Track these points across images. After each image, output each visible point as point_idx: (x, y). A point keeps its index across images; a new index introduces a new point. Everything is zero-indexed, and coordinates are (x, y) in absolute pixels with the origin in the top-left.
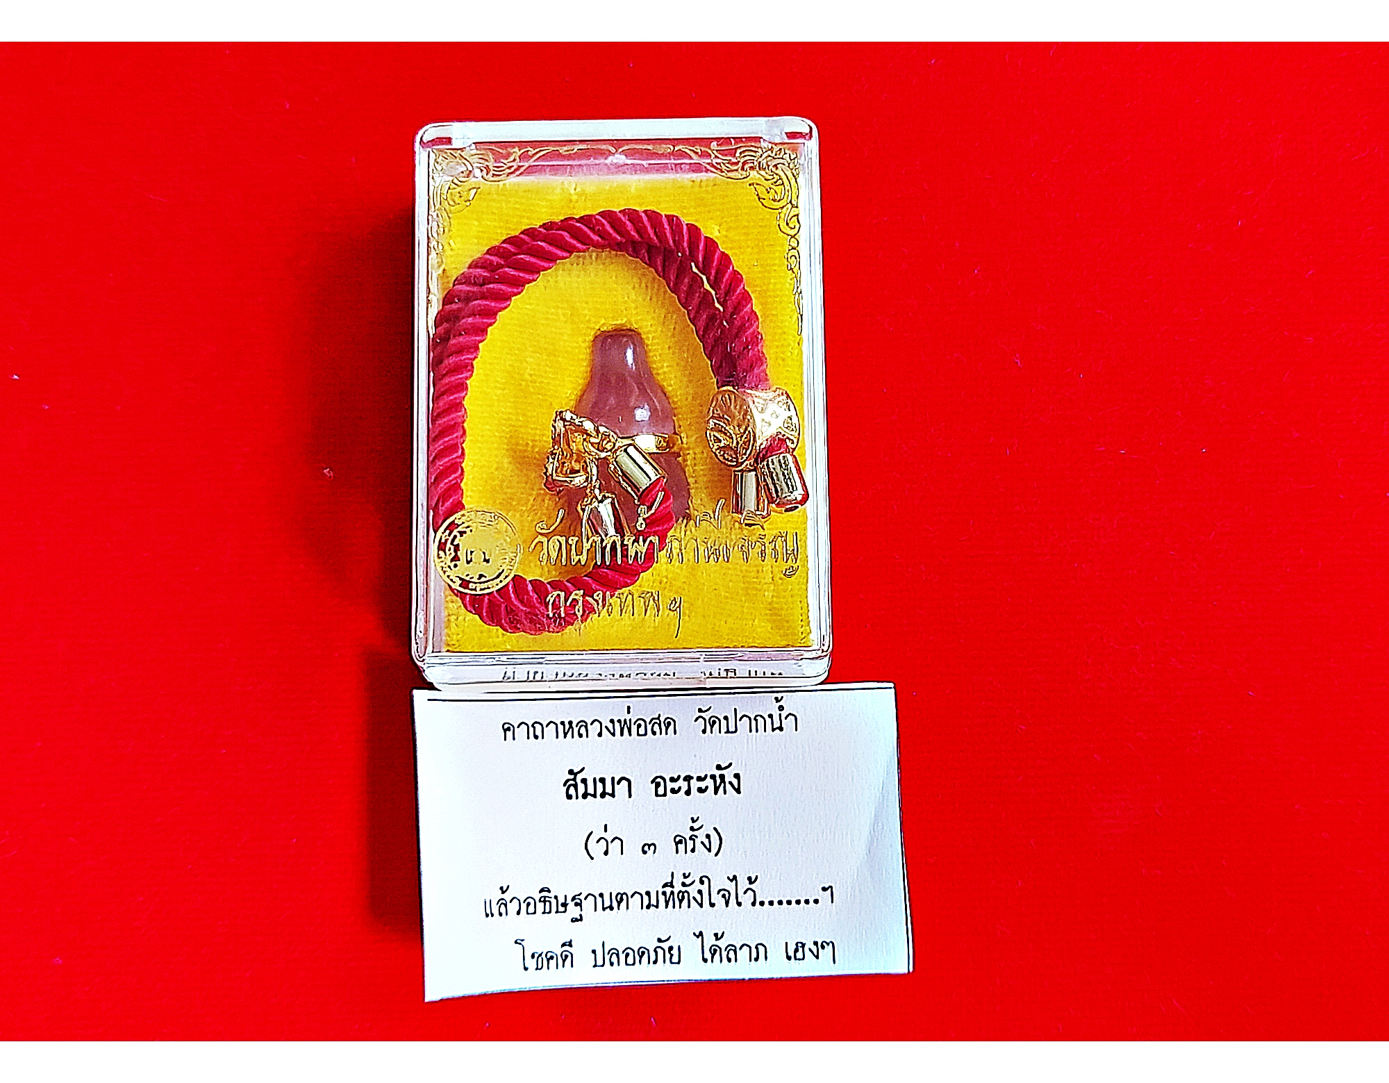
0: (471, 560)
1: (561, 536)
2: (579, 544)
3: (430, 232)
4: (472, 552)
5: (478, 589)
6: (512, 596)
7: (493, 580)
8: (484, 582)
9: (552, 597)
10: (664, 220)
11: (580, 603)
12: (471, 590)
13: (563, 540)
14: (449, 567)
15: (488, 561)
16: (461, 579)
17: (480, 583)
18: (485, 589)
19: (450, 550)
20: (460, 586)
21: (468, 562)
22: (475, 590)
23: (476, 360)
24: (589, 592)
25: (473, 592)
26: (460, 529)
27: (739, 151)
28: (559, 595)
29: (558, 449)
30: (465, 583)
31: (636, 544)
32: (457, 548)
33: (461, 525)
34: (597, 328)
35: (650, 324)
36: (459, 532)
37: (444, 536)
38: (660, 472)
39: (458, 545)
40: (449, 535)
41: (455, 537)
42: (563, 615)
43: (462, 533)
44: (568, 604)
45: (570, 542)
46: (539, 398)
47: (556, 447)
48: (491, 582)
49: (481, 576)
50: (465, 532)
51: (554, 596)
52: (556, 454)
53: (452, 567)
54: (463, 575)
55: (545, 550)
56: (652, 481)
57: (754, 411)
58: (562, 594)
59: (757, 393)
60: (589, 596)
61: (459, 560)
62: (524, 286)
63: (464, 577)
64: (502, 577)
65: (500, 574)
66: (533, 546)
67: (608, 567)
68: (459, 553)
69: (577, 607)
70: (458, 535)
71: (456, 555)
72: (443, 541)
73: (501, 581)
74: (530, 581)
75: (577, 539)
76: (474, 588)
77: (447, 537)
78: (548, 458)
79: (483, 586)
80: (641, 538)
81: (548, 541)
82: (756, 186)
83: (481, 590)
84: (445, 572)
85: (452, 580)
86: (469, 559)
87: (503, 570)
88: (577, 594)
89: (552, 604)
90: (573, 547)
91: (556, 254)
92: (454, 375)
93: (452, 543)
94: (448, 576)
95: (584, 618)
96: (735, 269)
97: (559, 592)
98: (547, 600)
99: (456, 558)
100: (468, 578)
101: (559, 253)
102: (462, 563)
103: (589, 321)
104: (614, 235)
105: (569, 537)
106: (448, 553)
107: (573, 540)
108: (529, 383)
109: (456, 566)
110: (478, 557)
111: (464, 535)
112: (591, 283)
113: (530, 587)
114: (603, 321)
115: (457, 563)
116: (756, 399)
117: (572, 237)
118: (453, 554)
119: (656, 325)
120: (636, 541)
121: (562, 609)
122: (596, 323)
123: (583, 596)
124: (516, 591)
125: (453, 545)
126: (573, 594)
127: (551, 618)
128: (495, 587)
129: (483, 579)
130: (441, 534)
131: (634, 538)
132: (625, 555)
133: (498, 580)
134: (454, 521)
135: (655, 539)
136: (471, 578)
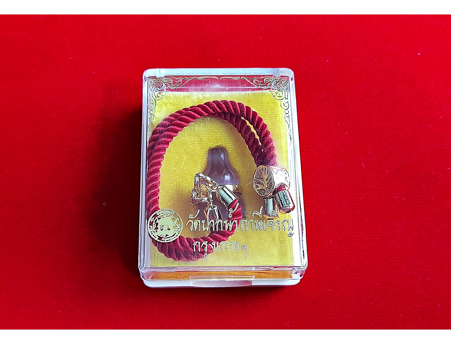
0: (163, 229)
1: (199, 220)
2: (206, 223)
3: (148, 107)
4: (163, 226)
5: (165, 240)
6: (179, 243)
7: (171, 237)
8: (168, 238)
9: (195, 244)
10: (237, 104)
11: (206, 246)
12: (163, 241)
13: (199, 221)
14: (154, 231)
15: (169, 229)
16: (158, 236)
17: (166, 238)
18: (168, 240)
19: (154, 225)
20: (158, 239)
21: (161, 230)
22: (164, 241)
23: (165, 155)
24: (210, 242)
25: (164, 242)
26: (158, 217)
27: (265, 79)
28: (198, 243)
29: (196, 188)
30: (160, 238)
31: (228, 223)
32: (157, 224)
33: (159, 215)
34: (210, 146)
35: (230, 145)
36: (158, 218)
37: (152, 219)
38: (236, 197)
39: (158, 223)
40: (154, 219)
41: (157, 220)
42: (199, 251)
43: (159, 219)
44: (201, 247)
45: (202, 222)
46: (188, 172)
47: (196, 187)
48: (171, 238)
49: (167, 235)
50: (160, 218)
51: (196, 244)
52: (196, 189)
53: (155, 232)
54: (159, 235)
55: (192, 226)
56: (233, 200)
57: (273, 173)
58: (199, 243)
59: (274, 167)
60: (210, 244)
61: (158, 229)
62: (183, 127)
63: (160, 236)
64: (175, 236)
65: (174, 235)
66: (187, 224)
67: (217, 233)
68: (158, 226)
69: (205, 248)
70: (158, 219)
71: (157, 227)
72: (152, 222)
73: (175, 237)
74: (186, 238)
75: (205, 221)
76: (164, 240)
77: (153, 220)
78: (193, 191)
79: (167, 239)
80: (230, 221)
81: (193, 222)
82: (272, 92)
83: (167, 241)
84: (152, 234)
85: (155, 237)
86: (162, 229)
87: (175, 233)
88: (205, 243)
89: (195, 247)
90: (203, 224)
91: (196, 116)
92: (156, 159)
93: (155, 223)
94: (154, 235)
95: (208, 253)
96: (264, 123)
97: (198, 242)
98: (193, 245)
99: (157, 228)
100: (161, 236)
101: (197, 116)
102: (159, 230)
103: (207, 144)
104: (218, 109)
105: (202, 221)
106: (153, 226)
107: (203, 222)
108: (184, 166)
109: (157, 231)
110: (165, 228)
111: (160, 219)
112: (207, 129)
113: (186, 240)
114: (212, 144)
115: (157, 230)
116: (274, 170)
117: (202, 109)
118: (156, 226)
119: (232, 145)
120: (228, 222)
121: (199, 249)
122: (209, 144)
123: (208, 244)
124: (180, 241)
125: (156, 223)
126: (204, 243)
127: (195, 252)
128: (172, 239)
129: (167, 237)
130: (151, 219)
131: (228, 221)
132: (224, 228)
133: (174, 237)
134: (156, 214)
135: (236, 221)
136: (163, 236)
